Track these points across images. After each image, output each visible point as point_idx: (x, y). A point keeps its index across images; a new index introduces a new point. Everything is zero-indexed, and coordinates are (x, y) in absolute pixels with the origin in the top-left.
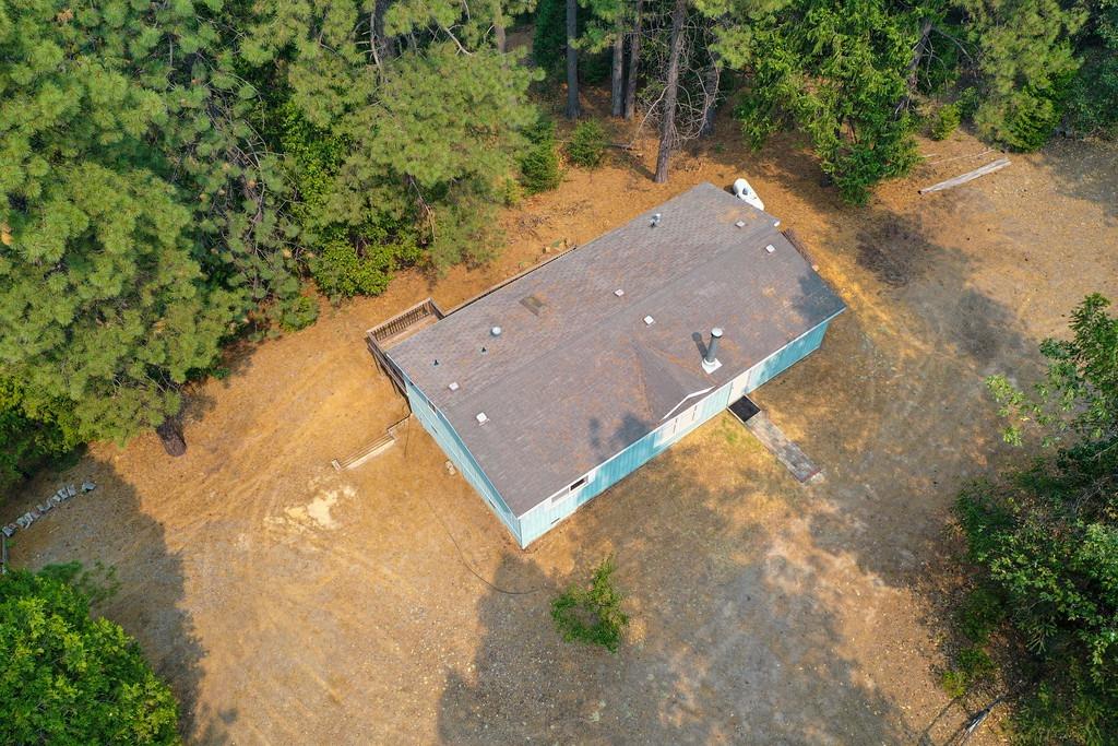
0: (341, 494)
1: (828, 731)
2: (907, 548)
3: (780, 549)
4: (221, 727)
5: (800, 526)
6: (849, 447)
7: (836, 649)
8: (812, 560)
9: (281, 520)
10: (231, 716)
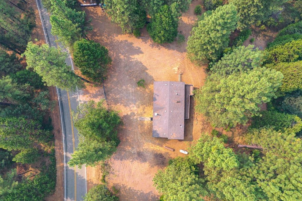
0: (176, 71)
1: (117, 98)
2: (126, 121)
3: (135, 108)
4: (159, 48)
5: (136, 112)
6: (139, 126)
7: (123, 105)
8: (132, 110)
9: (178, 64)
10: (159, 49)
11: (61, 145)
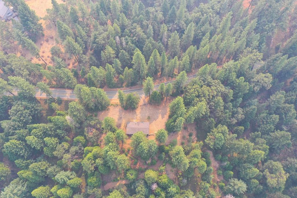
1: (143, 109)
2: (134, 113)
4: (165, 125)
6: (132, 118)
7: (141, 111)
8: (138, 115)
11: (125, 89)
